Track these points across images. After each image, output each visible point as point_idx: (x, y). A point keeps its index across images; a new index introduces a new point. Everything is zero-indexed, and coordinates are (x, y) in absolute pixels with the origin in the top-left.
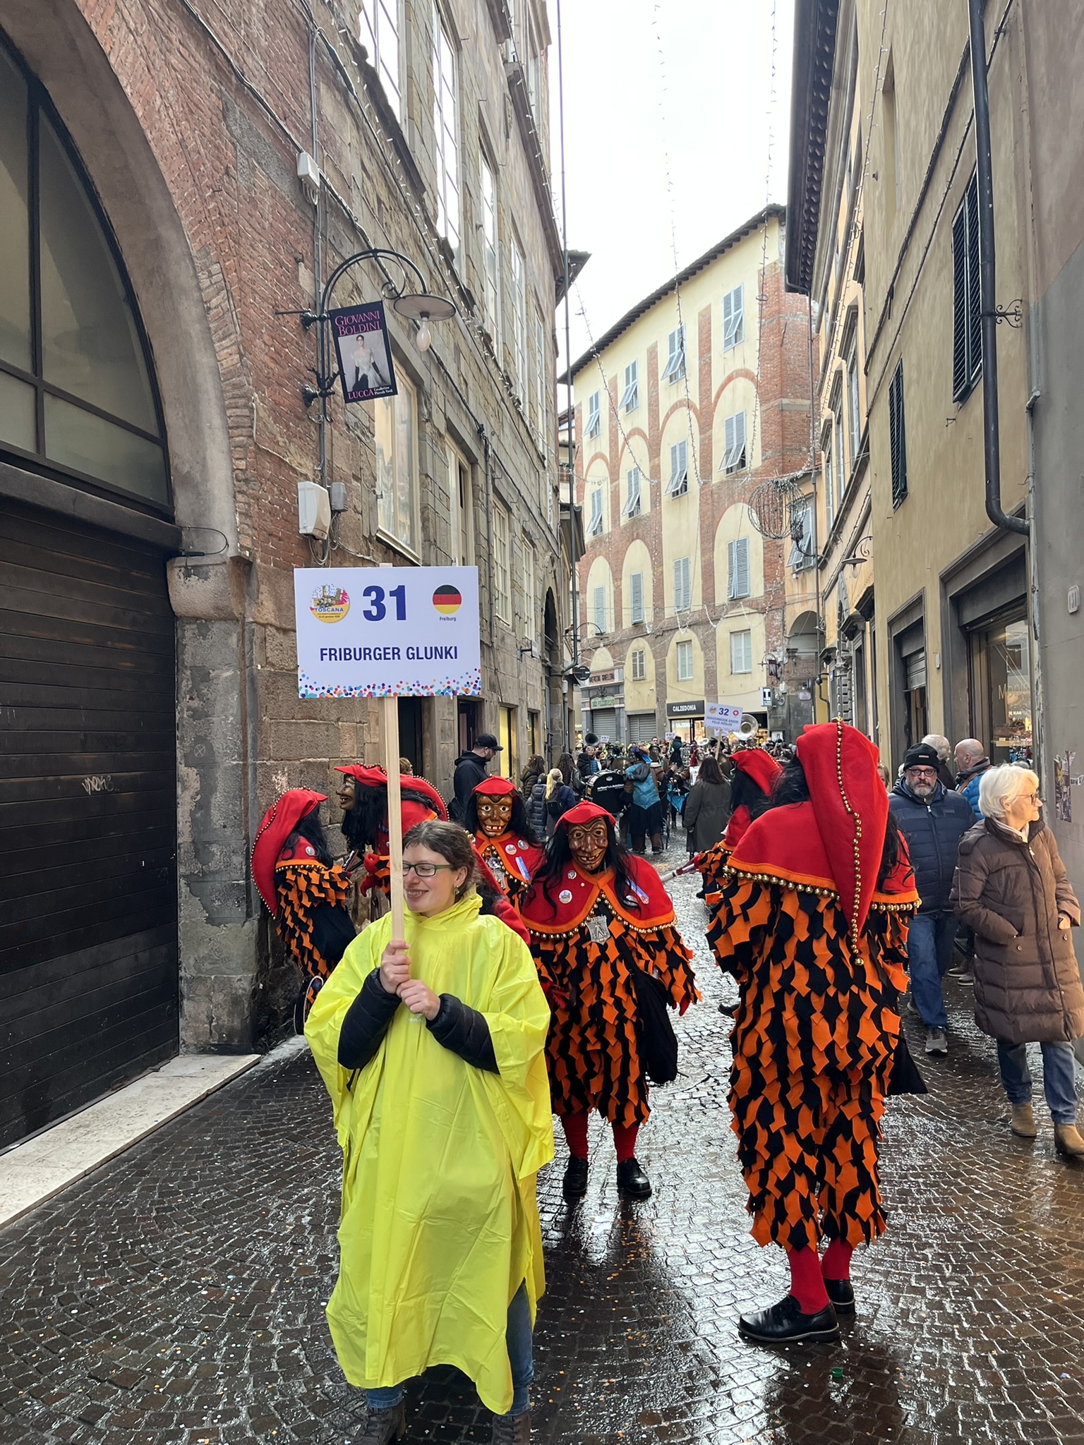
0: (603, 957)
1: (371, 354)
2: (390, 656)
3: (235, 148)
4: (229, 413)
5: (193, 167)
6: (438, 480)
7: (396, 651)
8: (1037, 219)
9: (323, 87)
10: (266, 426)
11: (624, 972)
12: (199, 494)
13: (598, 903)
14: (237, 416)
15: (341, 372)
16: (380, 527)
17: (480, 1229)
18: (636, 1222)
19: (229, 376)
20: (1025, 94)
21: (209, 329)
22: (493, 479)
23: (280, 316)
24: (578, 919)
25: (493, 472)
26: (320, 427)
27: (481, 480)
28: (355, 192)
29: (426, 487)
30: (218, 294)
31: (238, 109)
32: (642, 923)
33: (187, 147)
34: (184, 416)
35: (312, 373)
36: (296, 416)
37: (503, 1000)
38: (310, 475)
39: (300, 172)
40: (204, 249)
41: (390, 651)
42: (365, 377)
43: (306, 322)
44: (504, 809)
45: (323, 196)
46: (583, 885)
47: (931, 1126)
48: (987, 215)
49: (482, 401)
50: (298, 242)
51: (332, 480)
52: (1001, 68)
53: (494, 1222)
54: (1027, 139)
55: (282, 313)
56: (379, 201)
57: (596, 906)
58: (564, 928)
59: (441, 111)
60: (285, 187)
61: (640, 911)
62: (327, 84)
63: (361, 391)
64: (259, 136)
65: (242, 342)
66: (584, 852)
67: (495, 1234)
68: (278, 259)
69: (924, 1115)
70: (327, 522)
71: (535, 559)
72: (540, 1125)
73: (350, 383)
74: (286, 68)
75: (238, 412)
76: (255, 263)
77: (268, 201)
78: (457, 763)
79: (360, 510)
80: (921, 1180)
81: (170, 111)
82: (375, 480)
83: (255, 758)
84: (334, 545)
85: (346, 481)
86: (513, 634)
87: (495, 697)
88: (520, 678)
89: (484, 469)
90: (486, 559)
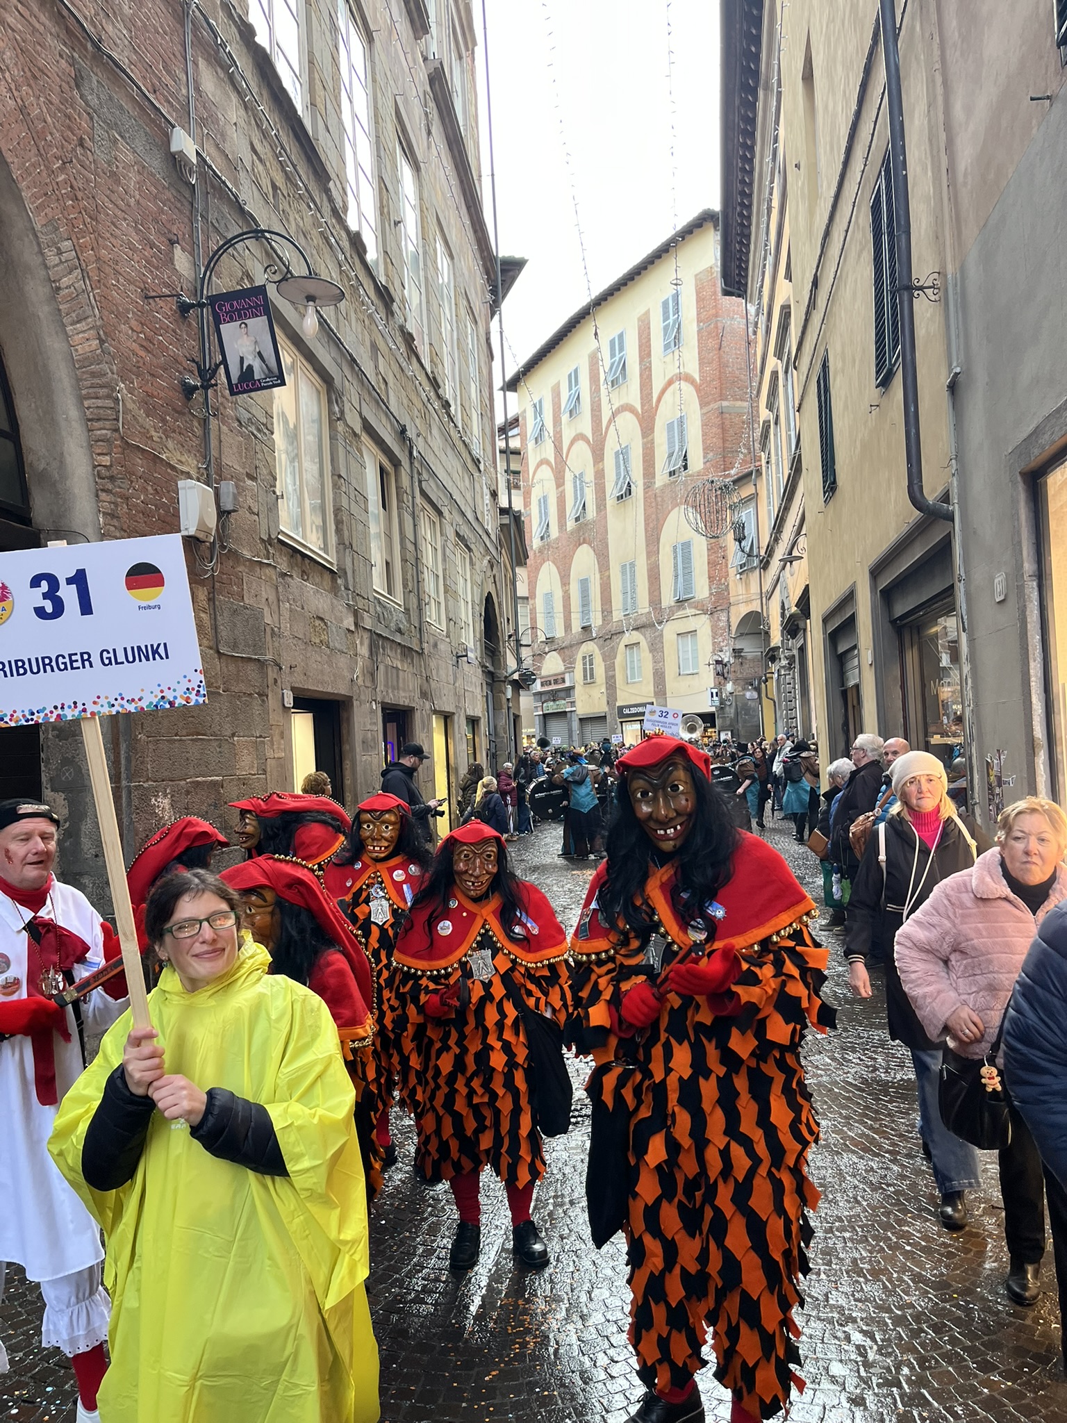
0: (488, 997)
1: (256, 342)
2: (79, 664)
3: (92, 119)
4: (86, 403)
5: (37, 136)
6: (354, 482)
7: (86, 657)
8: (952, 184)
9: (202, 63)
10: (136, 419)
11: (511, 1012)
12: (58, 493)
13: (481, 935)
14: (98, 407)
15: (224, 361)
16: (281, 528)
17: (279, 1380)
18: (528, 1301)
19: (86, 364)
20: (937, 52)
21: (59, 310)
22: (420, 482)
23: (151, 301)
24: (458, 954)
25: (419, 474)
26: (205, 423)
27: (405, 481)
28: (242, 175)
29: (339, 488)
30: (70, 273)
31: (94, 79)
32: (531, 956)
33: (29, 114)
34: (36, 406)
35: (194, 365)
36: (174, 409)
37: (292, 1084)
38: (194, 473)
39: (174, 148)
40: (52, 224)
41: (78, 657)
42: (250, 367)
43: (184, 309)
44: (387, 827)
45: (202, 176)
46: (465, 914)
47: (861, 1165)
48: (901, 184)
49: (405, 401)
50: (173, 222)
51: (221, 478)
52: (913, 28)
53: (293, 1371)
54: (940, 99)
55: (153, 297)
56: (274, 187)
57: (479, 938)
58: (443, 963)
59: (351, 102)
60: (155, 163)
61: (528, 943)
62: (207, 60)
63: (247, 383)
64: (121, 107)
65: (100, 326)
66: (471, 875)
67: (297, 1385)
68: (148, 240)
69: (853, 1152)
70: (212, 522)
71: (472, 563)
72: (349, 1238)
73: (235, 373)
74: (155, 38)
75: (100, 403)
76: (117, 242)
77: (133, 177)
78: (384, 774)
79: (256, 510)
80: (847, 1235)
81: (7, 74)
82: (275, 479)
83: (129, 780)
84: (225, 547)
85: (238, 480)
86: (448, 640)
87: (428, 705)
88: (457, 685)
89: (408, 471)
90: (413, 562)
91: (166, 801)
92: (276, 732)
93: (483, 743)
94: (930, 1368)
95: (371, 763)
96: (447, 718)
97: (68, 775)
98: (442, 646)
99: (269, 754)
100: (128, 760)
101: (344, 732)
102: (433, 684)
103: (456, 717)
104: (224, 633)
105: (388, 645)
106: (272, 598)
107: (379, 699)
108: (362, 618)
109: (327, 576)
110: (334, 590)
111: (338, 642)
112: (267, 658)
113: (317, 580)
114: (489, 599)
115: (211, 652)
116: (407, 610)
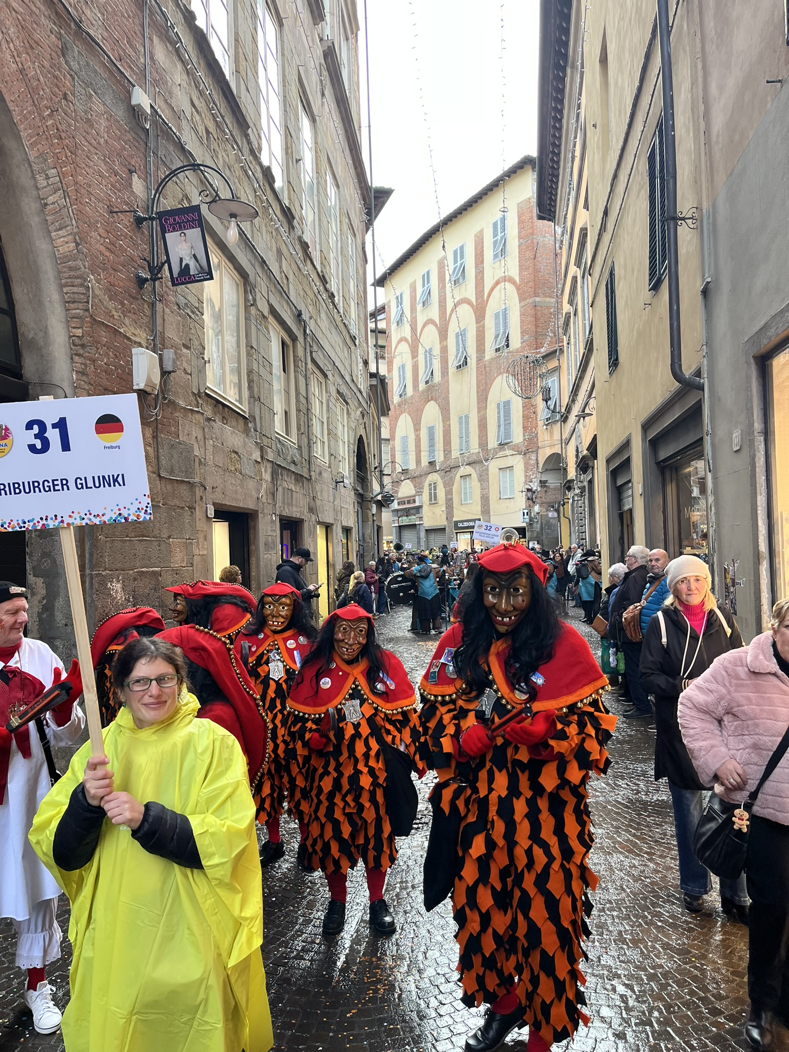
0: (357, 735)
1: (192, 247)
2: (59, 487)
3: (73, 79)
4: (65, 290)
5: (33, 91)
6: (262, 351)
7: (64, 482)
8: (708, 142)
9: (155, 39)
10: (101, 302)
11: (374, 745)
12: (42, 356)
14: (73, 293)
15: (168, 261)
16: (208, 384)
17: (194, 1018)
18: (380, 959)
19: (65, 260)
20: (699, 45)
21: (47, 220)
22: (311, 352)
23: (115, 215)
24: (335, 702)
25: (311, 346)
26: (153, 305)
27: (300, 352)
28: (184, 122)
29: (251, 356)
30: (55, 193)
31: (76, 49)
32: (389, 705)
33: (27, 75)
34: (28, 292)
35: (145, 263)
36: (130, 295)
38: (144, 343)
39: (134, 102)
40: (42, 156)
41: (59, 482)
42: (187, 266)
43: (139, 221)
44: (283, 608)
45: (155, 123)
46: (340, 673)
47: (627, 863)
48: (670, 141)
49: (302, 293)
50: (131, 156)
51: (164, 347)
52: (681, 27)
54: (700, 80)
55: (116, 212)
56: (208, 132)
57: (351, 691)
58: (323, 709)
59: (265, 70)
60: (120, 113)
61: (386, 696)
62: (159, 37)
63: (185, 277)
64: (96, 71)
65: (77, 233)
66: (347, 643)
68: (113, 169)
69: (621, 853)
70: (157, 379)
71: (348, 413)
72: (248, 915)
73: (176, 270)
74: (122, 21)
75: (75, 289)
76: (90, 171)
77: (103, 123)
79: (189, 372)
80: (615, 913)
81: (11, 45)
82: (204, 348)
83: (92, 569)
84: (166, 399)
85: (177, 349)
86: (329, 470)
87: (314, 517)
88: (335, 503)
89: (303, 344)
90: (305, 412)
91: (119, 585)
92: (201, 536)
93: (354, 547)
94: (674, 1012)
95: (270, 560)
96: (328, 527)
97: (46, 564)
98: (325, 475)
99: (196, 551)
100: (91, 555)
101: (252, 536)
102: (318, 502)
103: (334, 527)
104: (164, 462)
105: (285, 473)
106: (200, 436)
107: (278, 513)
108: (267, 453)
109: (241, 421)
110: (246, 431)
111: (248, 470)
112: (195, 480)
113: (234, 424)
114: (360, 440)
115: (154, 475)
116: (300, 447)
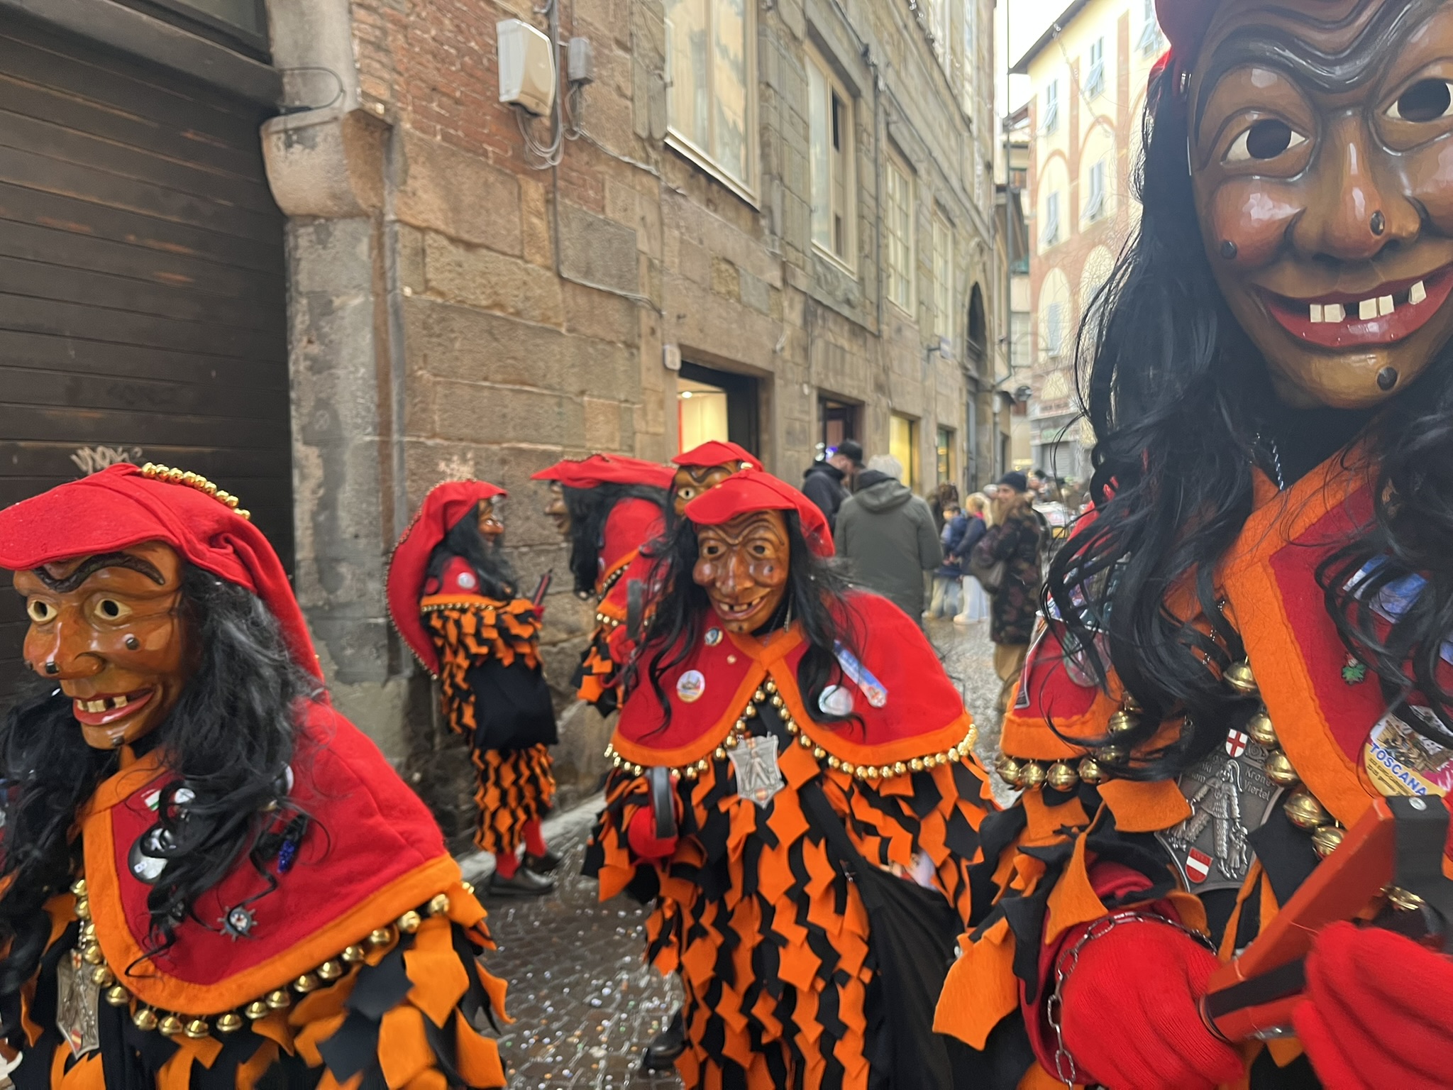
6: (789, 97)
11: (821, 871)
12: (302, 14)
16: (670, 128)
22: (888, 124)
25: (887, 114)
27: (867, 118)
29: (768, 102)
38: (524, 15)
49: (871, 17)
51: (571, 32)
57: (752, 711)
61: (860, 724)
70: (548, 87)
71: (955, 242)
79: (629, 93)
82: (663, 59)
83: (403, 432)
84: (574, 133)
85: (601, 45)
86: (916, 327)
87: (884, 401)
88: (927, 383)
89: (872, 105)
90: (874, 224)
92: (651, 399)
93: (959, 460)
95: (798, 461)
96: (912, 422)
98: (908, 333)
99: (639, 425)
100: (403, 404)
101: (763, 417)
102: (893, 377)
103: (923, 423)
104: (570, 251)
105: (830, 316)
106: (652, 217)
107: (814, 381)
108: (794, 276)
109: (746, 213)
110: (756, 232)
111: (755, 298)
112: (640, 296)
113: (731, 214)
114: (976, 290)
115: (549, 274)
116: (862, 280)
